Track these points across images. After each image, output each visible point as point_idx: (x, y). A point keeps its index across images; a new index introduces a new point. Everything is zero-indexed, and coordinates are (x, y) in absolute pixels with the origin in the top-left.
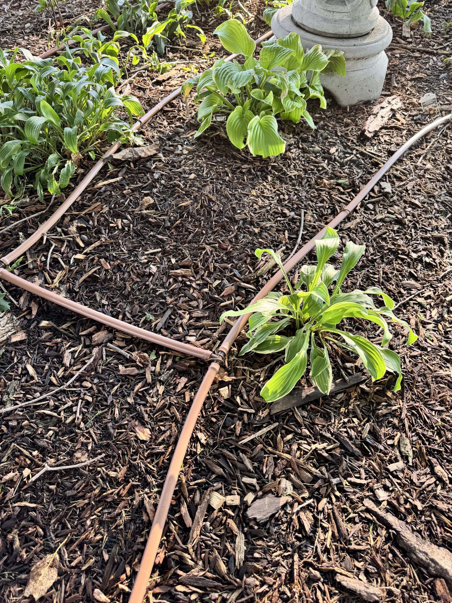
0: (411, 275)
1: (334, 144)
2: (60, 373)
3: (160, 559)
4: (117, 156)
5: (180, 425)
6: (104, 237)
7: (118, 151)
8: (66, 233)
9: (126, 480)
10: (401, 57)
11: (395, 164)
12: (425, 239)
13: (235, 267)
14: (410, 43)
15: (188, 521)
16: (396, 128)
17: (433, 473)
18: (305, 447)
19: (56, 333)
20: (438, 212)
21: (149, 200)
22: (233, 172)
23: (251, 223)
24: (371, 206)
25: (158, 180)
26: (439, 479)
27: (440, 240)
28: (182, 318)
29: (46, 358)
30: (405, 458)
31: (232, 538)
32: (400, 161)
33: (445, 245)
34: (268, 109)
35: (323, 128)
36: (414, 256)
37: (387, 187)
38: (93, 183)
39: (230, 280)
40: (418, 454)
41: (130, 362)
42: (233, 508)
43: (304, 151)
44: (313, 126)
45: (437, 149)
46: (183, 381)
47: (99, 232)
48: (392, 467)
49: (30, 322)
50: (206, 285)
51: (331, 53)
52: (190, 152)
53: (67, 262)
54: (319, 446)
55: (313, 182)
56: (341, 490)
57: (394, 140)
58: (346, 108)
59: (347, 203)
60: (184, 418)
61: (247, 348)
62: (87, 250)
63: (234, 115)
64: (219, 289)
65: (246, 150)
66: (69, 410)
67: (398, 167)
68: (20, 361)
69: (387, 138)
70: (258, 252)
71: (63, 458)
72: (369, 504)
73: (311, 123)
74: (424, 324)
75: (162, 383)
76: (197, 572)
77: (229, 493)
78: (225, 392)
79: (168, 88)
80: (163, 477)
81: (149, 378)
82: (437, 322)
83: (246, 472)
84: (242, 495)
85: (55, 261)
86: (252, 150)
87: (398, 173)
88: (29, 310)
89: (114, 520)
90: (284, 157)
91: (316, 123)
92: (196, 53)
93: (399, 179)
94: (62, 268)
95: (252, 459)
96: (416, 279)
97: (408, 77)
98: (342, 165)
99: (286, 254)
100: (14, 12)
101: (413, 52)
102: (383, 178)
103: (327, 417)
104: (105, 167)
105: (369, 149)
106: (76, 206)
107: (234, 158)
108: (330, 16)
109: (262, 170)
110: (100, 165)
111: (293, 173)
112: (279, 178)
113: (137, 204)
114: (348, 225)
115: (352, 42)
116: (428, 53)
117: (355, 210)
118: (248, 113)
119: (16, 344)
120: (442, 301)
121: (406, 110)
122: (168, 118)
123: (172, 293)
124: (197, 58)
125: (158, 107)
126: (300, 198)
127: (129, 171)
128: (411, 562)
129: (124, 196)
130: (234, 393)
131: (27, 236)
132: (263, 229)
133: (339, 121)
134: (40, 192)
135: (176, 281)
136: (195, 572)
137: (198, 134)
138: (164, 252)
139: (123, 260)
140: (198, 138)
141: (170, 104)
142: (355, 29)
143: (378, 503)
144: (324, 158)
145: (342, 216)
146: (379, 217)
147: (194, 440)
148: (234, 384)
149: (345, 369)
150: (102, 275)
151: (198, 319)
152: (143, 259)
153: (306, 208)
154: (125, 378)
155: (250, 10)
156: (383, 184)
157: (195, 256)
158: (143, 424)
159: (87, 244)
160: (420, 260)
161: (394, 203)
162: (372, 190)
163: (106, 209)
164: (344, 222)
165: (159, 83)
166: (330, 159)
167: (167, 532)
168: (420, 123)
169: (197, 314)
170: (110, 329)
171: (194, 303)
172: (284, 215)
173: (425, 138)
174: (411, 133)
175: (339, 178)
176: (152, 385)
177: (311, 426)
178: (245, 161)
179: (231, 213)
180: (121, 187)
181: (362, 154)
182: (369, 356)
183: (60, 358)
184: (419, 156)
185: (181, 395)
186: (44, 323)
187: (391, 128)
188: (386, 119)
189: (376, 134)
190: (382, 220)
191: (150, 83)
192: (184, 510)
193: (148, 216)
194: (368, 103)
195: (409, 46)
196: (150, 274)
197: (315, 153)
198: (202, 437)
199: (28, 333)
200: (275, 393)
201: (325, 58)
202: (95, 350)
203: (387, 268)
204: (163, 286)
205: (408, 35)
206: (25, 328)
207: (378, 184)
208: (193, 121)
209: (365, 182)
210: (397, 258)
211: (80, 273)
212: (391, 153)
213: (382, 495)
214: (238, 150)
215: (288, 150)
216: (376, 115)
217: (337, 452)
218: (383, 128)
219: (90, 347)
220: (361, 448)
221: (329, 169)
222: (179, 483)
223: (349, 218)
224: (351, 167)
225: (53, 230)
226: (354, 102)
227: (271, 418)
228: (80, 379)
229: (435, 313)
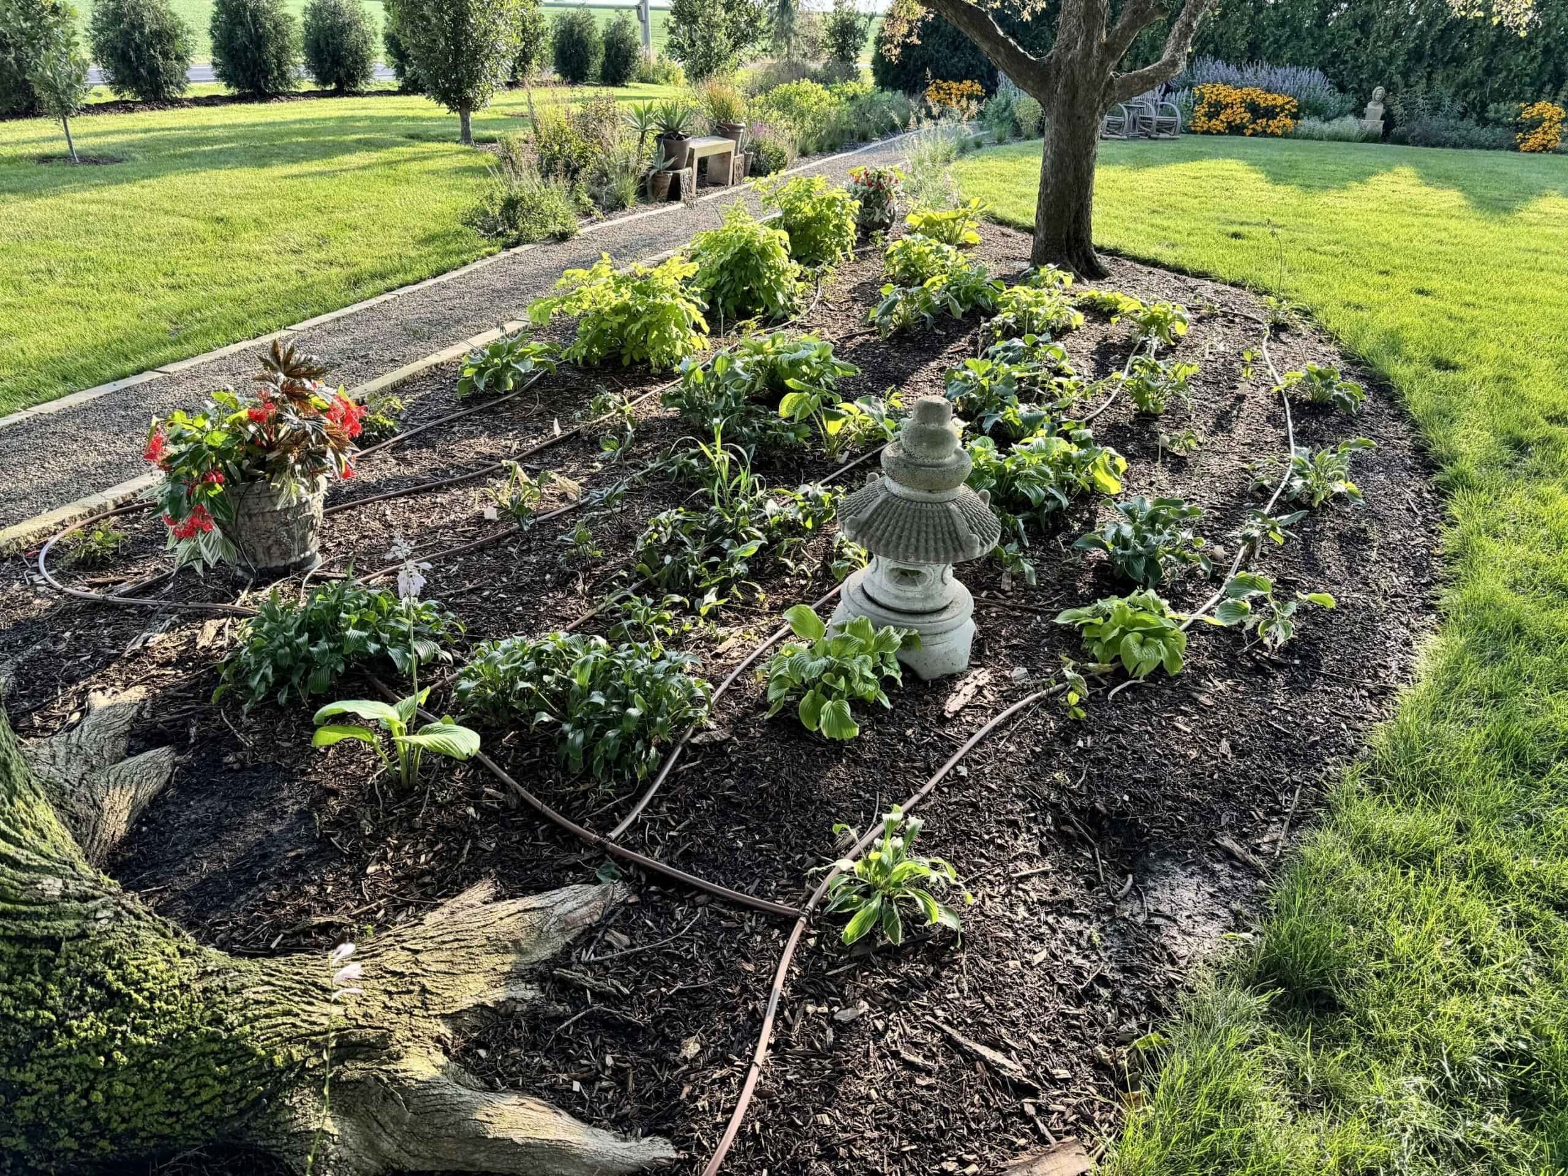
0: (982, 855)
1: (910, 726)
2: (674, 925)
3: (772, 1041)
4: (695, 741)
5: (778, 962)
6: (692, 816)
7: (694, 735)
8: (657, 813)
9: (740, 995)
10: (998, 617)
11: (974, 746)
12: (999, 822)
13: (814, 842)
14: (1009, 597)
15: (790, 1021)
16: (982, 707)
17: (983, 1002)
18: (879, 980)
19: (664, 896)
20: (1015, 796)
21: (730, 782)
22: (808, 755)
23: (828, 803)
24: (946, 790)
25: (735, 764)
26: (988, 1006)
27: (1013, 824)
28: (770, 885)
29: (659, 915)
30: (961, 991)
31: (824, 1031)
32: (980, 743)
33: (1019, 829)
34: (840, 694)
35: (900, 706)
36: (986, 837)
37: (963, 771)
38: (674, 768)
39: (811, 854)
40: (973, 990)
41: (729, 918)
42: (824, 1014)
43: (879, 733)
44: (888, 706)
45: (1024, 730)
46: (777, 932)
47: (687, 812)
48: (949, 996)
49: (641, 887)
50: (789, 858)
51: (905, 632)
52: (763, 735)
53: (663, 838)
54: (891, 980)
55: (888, 765)
56: (908, 1008)
57: (978, 720)
58: (926, 683)
59: (922, 786)
60: (780, 958)
61: (831, 908)
62: (680, 827)
63: (806, 699)
64: (802, 861)
65: (819, 732)
66: (687, 951)
67: (978, 750)
68: (639, 918)
69: (969, 718)
70: (836, 828)
71: (689, 981)
72: (928, 1018)
73: (886, 703)
74: (991, 897)
75: (758, 934)
76: (799, 1048)
77: (819, 1005)
78: (812, 942)
79: (729, 662)
80: (769, 993)
81: (748, 930)
82: (1004, 896)
83: (832, 994)
84: (830, 1007)
85: (651, 837)
86: (825, 733)
87: (976, 757)
88: (639, 879)
89: (734, 1018)
90: (858, 740)
91: (891, 702)
92: (753, 613)
93: (978, 763)
94: (658, 844)
95: (837, 986)
96: (987, 859)
97: (1003, 643)
98: (918, 748)
99: (862, 833)
100: (525, 559)
101: (1013, 609)
102: (959, 762)
103: (898, 963)
104: (683, 752)
105: (950, 731)
106: (662, 788)
107: (807, 740)
108: (902, 594)
109: (836, 753)
110: (679, 750)
111: (868, 756)
112: (854, 761)
113: (718, 787)
114: (923, 807)
115: (928, 618)
116: (1031, 610)
117: (929, 793)
118: (821, 696)
119: (632, 904)
120: (1011, 879)
121: (996, 685)
122: (735, 698)
123: (758, 866)
124: (755, 619)
125: (724, 685)
126: (875, 781)
127: (706, 755)
128: (960, 1052)
129: (705, 779)
130: (818, 943)
131: (623, 817)
132: (840, 809)
133: (918, 697)
134: (627, 776)
135: (761, 855)
136: (798, 1048)
137: (768, 716)
138: (748, 829)
139: (712, 837)
140: (769, 720)
141: (735, 682)
142: (930, 605)
143: (936, 1017)
144: (900, 741)
145: (916, 798)
146: (953, 800)
147: (790, 972)
148: (819, 937)
149: (915, 929)
150: (696, 849)
151: (784, 886)
152: (730, 835)
153: (881, 789)
154: (728, 930)
155: (815, 555)
156: (959, 768)
157: (777, 832)
158: (748, 961)
159: (678, 823)
160: (992, 841)
161: (969, 787)
162: (948, 774)
163: (690, 791)
164: (918, 804)
165: (718, 656)
166: (906, 742)
167: (775, 1026)
168: (1010, 699)
169: (784, 882)
170: (709, 893)
171: (780, 873)
172: (860, 797)
173: (1012, 718)
174: (997, 712)
175: (914, 761)
176: (751, 935)
177: (885, 967)
178: (819, 744)
179: (807, 794)
180: (702, 771)
181: (939, 736)
182: (925, 904)
183: (672, 914)
184: (1002, 738)
185: (775, 942)
186: (653, 888)
187: (976, 707)
188: (969, 698)
189: (957, 714)
190: (956, 803)
191: (708, 655)
192: (786, 1013)
193: (730, 797)
194: (953, 678)
195: (1008, 603)
196: (738, 849)
197: (890, 735)
198: (796, 970)
199: (640, 896)
200: (852, 937)
201: (897, 639)
202: (699, 910)
203: (959, 848)
204: (749, 859)
205: (1007, 588)
206: (637, 892)
207: (954, 767)
208: (761, 701)
209: (941, 765)
210: (969, 839)
211: (676, 846)
212: (971, 735)
213: (939, 1013)
214: (810, 732)
215: (862, 732)
216: (958, 692)
217: (905, 985)
218: (966, 706)
219: (695, 907)
220: (925, 983)
221: (904, 752)
222: (782, 997)
223: (923, 800)
224: (927, 750)
225: (644, 811)
226: (937, 675)
227: (850, 960)
228: (691, 930)
229: (1003, 889)
